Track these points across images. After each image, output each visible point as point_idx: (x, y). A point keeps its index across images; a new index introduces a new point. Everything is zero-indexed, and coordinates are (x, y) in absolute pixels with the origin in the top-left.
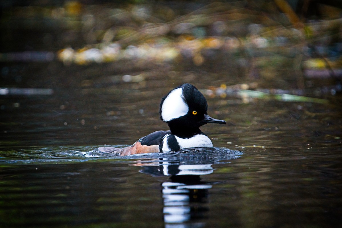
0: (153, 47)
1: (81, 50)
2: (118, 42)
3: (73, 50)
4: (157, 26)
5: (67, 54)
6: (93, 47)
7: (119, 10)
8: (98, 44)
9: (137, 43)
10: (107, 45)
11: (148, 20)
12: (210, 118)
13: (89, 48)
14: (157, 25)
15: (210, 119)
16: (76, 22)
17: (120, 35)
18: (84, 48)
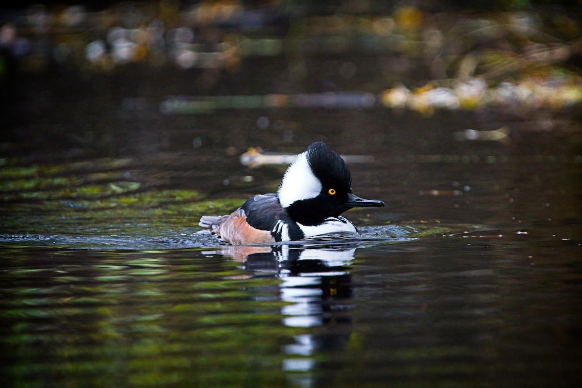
0: (542, 86)
1: (420, 90)
2: (482, 76)
3: (407, 90)
4: (549, 48)
5: (397, 97)
6: (442, 85)
7: (487, 22)
8: (449, 80)
9: (515, 77)
10: (465, 81)
11: (534, 39)
12: (358, 198)
13: (435, 87)
14: (549, 46)
15: (358, 200)
16: (413, 42)
17: (488, 64)
18: (427, 87)
